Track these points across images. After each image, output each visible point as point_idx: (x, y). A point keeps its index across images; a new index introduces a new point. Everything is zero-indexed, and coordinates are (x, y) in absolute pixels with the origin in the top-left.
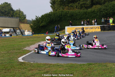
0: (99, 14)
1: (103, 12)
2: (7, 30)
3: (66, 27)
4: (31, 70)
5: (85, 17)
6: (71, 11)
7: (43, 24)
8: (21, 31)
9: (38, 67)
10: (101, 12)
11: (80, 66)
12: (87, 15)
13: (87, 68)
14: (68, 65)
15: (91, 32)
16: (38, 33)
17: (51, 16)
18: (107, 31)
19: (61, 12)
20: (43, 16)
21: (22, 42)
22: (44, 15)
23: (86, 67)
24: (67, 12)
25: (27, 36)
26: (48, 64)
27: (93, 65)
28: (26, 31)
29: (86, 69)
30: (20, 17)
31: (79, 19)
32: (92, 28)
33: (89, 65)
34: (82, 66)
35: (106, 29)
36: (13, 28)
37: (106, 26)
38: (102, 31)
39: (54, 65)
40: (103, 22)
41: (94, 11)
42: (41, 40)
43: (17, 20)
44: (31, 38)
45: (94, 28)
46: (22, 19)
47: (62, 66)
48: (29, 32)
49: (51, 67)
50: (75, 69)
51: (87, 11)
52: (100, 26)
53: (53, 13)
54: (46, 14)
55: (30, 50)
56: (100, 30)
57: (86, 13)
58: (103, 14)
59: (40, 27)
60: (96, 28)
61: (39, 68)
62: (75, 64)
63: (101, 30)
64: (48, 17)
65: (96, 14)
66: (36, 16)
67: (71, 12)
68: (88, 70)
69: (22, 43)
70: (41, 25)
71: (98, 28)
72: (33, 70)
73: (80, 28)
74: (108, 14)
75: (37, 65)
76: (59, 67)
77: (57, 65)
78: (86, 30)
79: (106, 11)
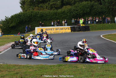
0: (69, 15)
1: (74, 13)
3: (36, 28)
5: (55, 18)
6: (41, 11)
7: (13, 24)
9: (8, 68)
10: (71, 13)
11: (50, 67)
12: (57, 15)
13: (58, 69)
14: (38, 67)
15: (61, 32)
16: (8, 34)
17: (21, 16)
18: (77, 32)
19: (30, 13)
20: (12, 17)
22: (14, 15)
23: (56, 69)
24: (37, 12)
26: (17, 65)
27: (64, 67)
29: (56, 71)
31: (49, 20)
32: (62, 29)
33: (59, 66)
34: (52, 67)
35: (76, 30)
37: (76, 27)
38: (73, 32)
39: (24, 66)
40: (73, 23)
41: (64, 12)
42: (10, 41)
44: (1, 38)
45: (64, 28)
49: (21, 68)
50: (45, 70)
51: (57, 12)
52: (71, 27)
53: (23, 13)
54: (16, 15)
56: (70, 31)
57: (56, 14)
58: (74, 15)
59: (9, 28)
60: (66, 29)
61: (9, 70)
62: (45, 65)
63: (71, 31)
64: (18, 18)
65: (66, 14)
66: (6, 17)
67: (41, 13)
68: (58, 71)
70: (11, 25)
71: (69, 29)
72: (2, 71)
73: (50, 29)
74: (78, 15)
75: (7, 66)
76: (29, 69)
77: (27, 66)
78: (56, 31)
79: (76, 12)
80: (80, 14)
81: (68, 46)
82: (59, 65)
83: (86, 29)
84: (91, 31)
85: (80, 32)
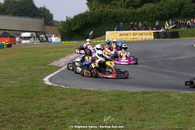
0: (151, 15)
1: (157, 13)
2: (28, 34)
3: (107, 33)
4: (63, 99)
5: (132, 19)
6: (114, 10)
7: (77, 27)
8: (46, 36)
9: (72, 94)
10: (154, 13)
11: (132, 95)
12: (135, 16)
14: (114, 94)
15: (140, 39)
16: (70, 40)
17: (87, 16)
18: (163, 39)
19: (100, 12)
20: (76, 17)
21: (49, 53)
22: (78, 15)
23: (140, 98)
24: (108, 12)
25: (54, 43)
26: (85, 90)
27: (150, 95)
28: (53, 35)
29: (140, 101)
30: (45, 18)
31: (125, 22)
32: (142, 34)
33: (144, 94)
35: (161, 36)
36: (36, 32)
37: (161, 32)
38: (156, 39)
39: (94, 92)
41: (144, 12)
43: (42, 21)
44: (60, 47)
45: (145, 34)
46: (48, 19)
47: (106, 93)
48: (57, 38)
49: (91, 95)
50: (124, 100)
51: (135, 12)
52: (154, 33)
53: (90, 13)
54: (80, 14)
55: (59, 66)
56: (152, 37)
57: (133, 14)
58: (157, 16)
59: (71, 32)
60: (148, 34)
61: (74, 97)
62: (124, 91)
63: (155, 38)
64: (83, 19)
65: (148, 15)
66: (67, 17)
67: (114, 12)
68: (143, 102)
69: (48, 55)
70: (74, 28)
71: (150, 34)
72: (65, 99)
73: (125, 34)
74: (163, 16)
75: (71, 92)
76: (102, 96)
77: (99, 93)
78: (134, 37)
79: (161, 12)
80: (165, 14)
81: (151, 59)
82: (144, 92)
83: (174, 35)
84: (181, 39)
85: (166, 39)
